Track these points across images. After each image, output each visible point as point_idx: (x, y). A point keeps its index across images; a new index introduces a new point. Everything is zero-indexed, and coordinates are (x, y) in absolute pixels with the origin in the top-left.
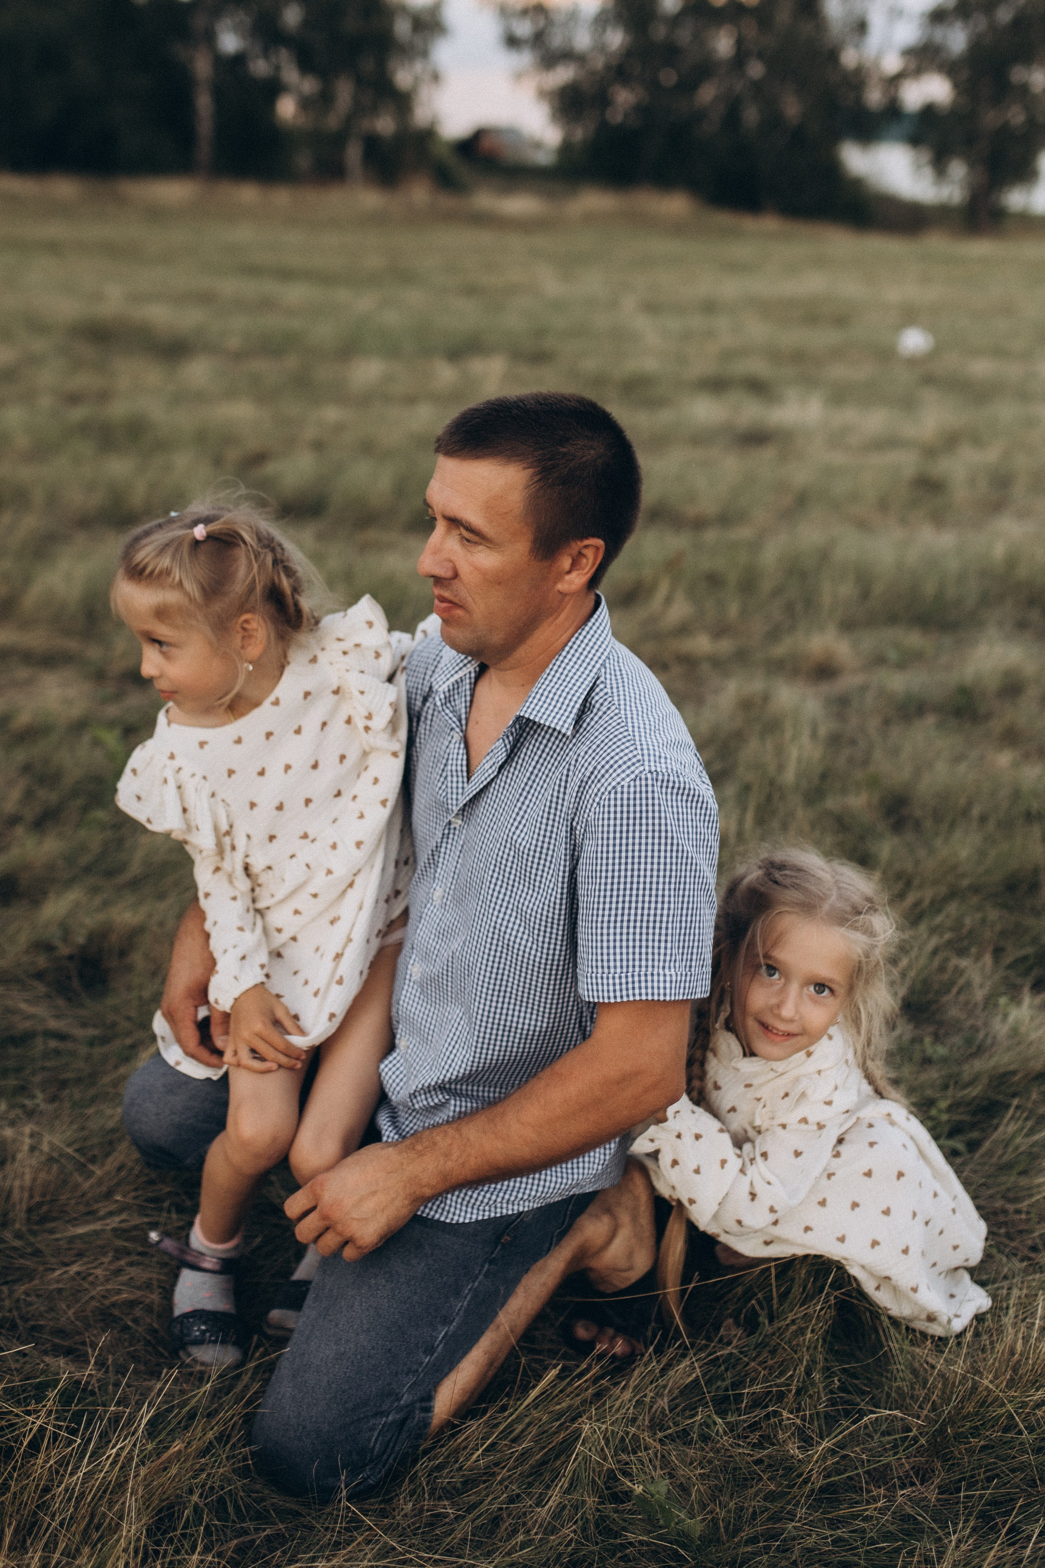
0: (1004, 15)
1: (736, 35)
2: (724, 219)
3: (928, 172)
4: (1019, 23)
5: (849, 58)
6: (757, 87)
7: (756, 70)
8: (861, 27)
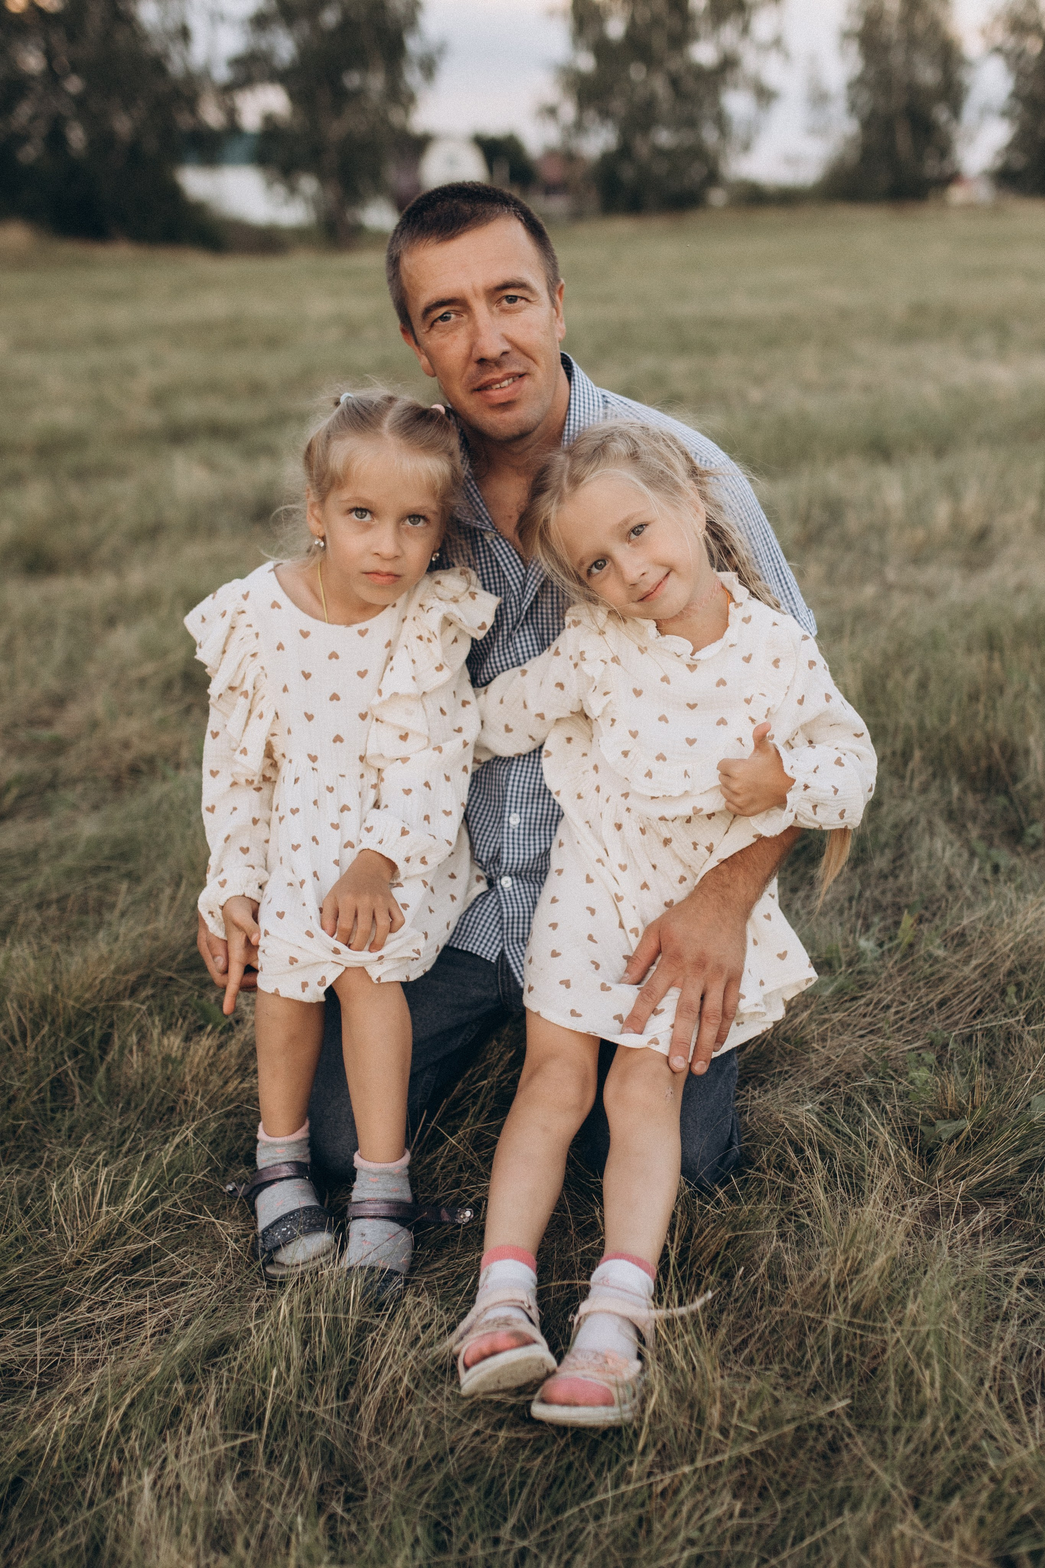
0: (330, 17)
1: (43, 44)
2: (69, 249)
3: (280, 190)
4: (347, 25)
5: (176, 66)
6: (80, 101)
7: (74, 85)
8: (184, 34)
